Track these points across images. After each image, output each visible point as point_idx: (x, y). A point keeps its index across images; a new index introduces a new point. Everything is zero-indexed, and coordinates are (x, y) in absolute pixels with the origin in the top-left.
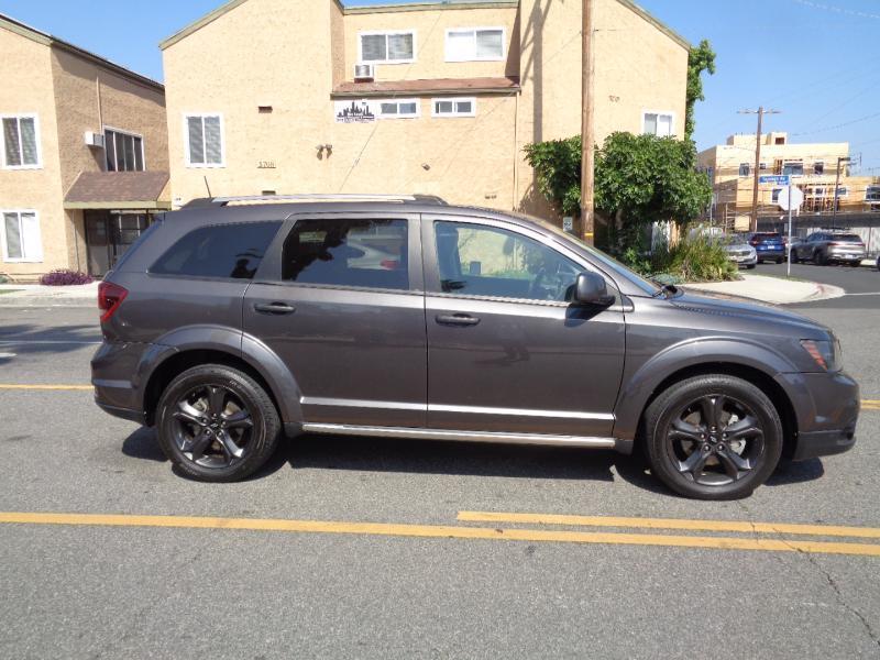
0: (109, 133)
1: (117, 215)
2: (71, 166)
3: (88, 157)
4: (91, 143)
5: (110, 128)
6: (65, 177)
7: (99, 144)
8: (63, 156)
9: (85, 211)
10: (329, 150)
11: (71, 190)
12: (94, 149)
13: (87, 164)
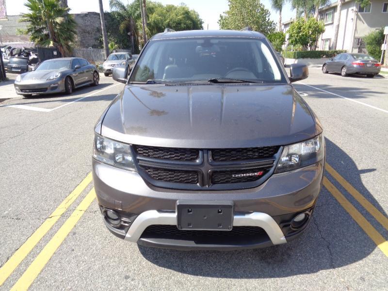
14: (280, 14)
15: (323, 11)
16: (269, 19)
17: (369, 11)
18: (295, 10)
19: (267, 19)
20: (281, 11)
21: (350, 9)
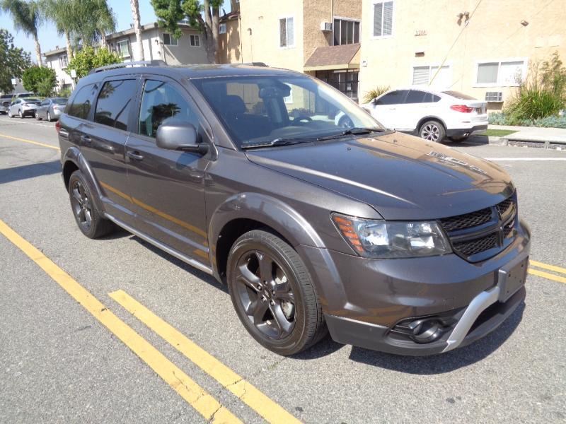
0: (336, 21)
1: (338, 74)
2: (310, 45)
3: (322, 38)
4: (324, 29)
5: (337, 18)
6: (306, 51)
7: (328, 29)
8: (305, 38)
9: (316, 71)
10: (467, 16)
11: (308, 60)
12: (326, 33)
13: (321, 42)
14: (36, 40)
15: (112, 40)
16: (13, 46)
17: (176, 44)
18: (65, 35)
19: (9, 44)
20: (36, 35)
21: (153, 40)
